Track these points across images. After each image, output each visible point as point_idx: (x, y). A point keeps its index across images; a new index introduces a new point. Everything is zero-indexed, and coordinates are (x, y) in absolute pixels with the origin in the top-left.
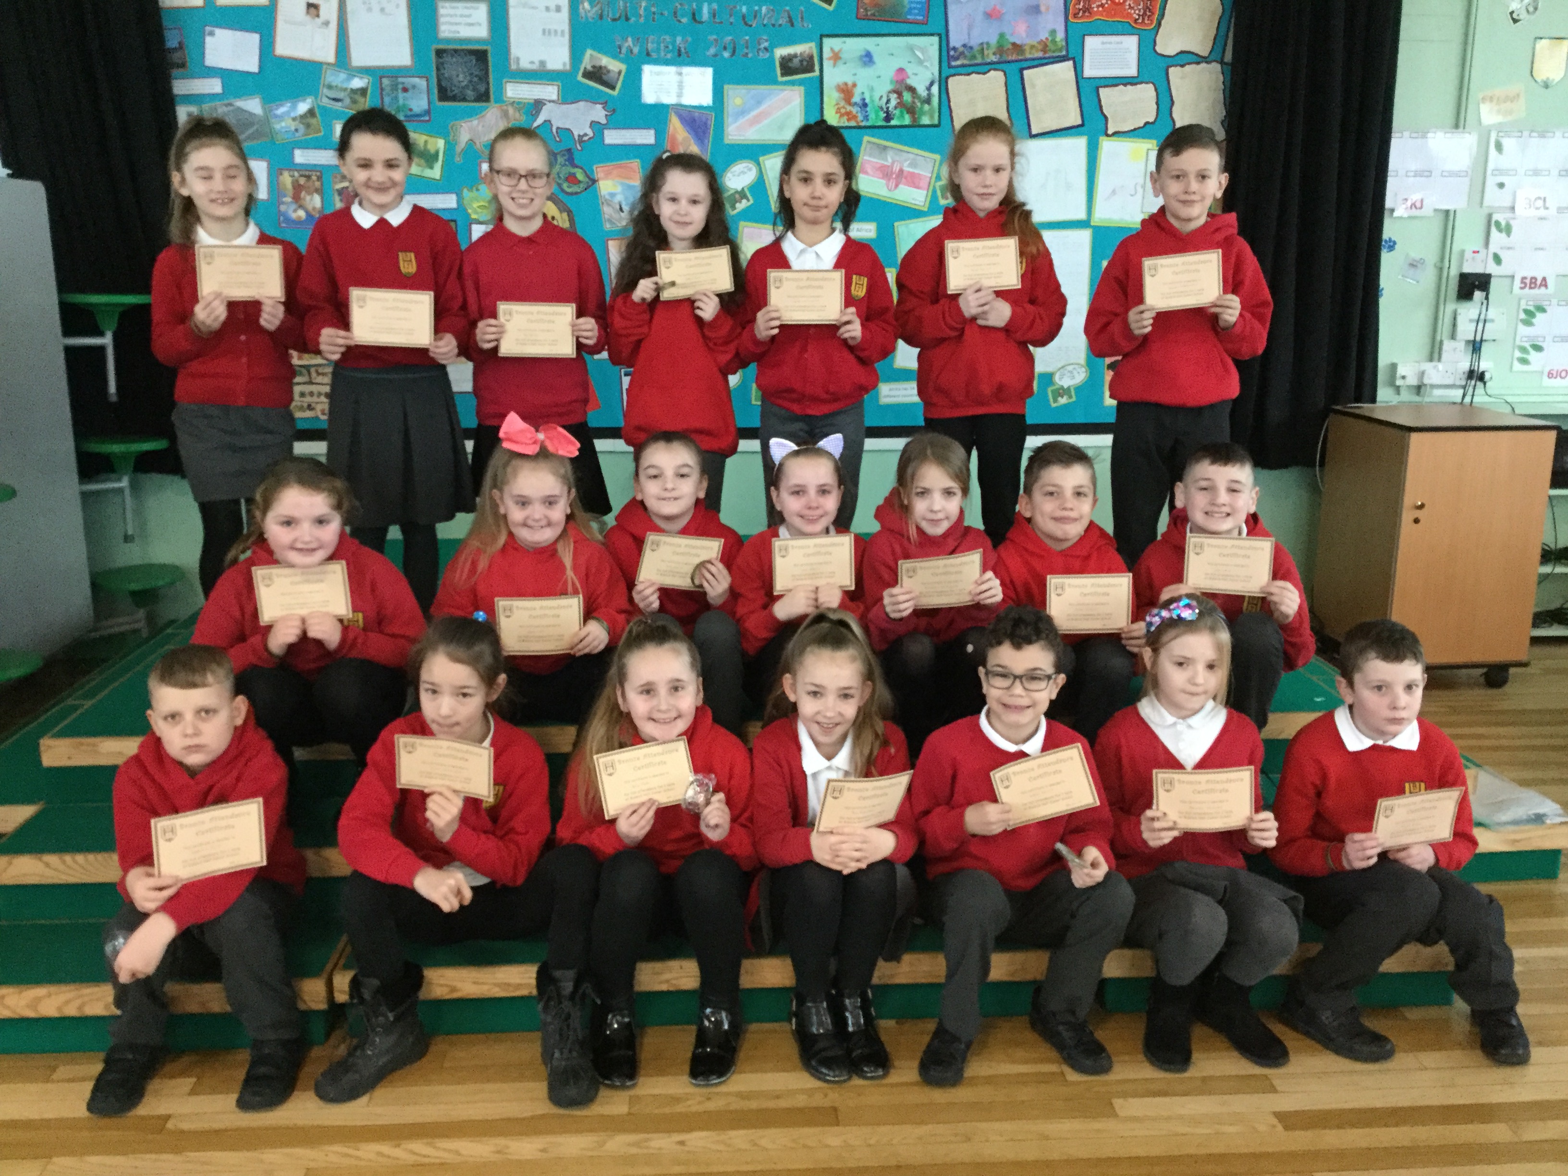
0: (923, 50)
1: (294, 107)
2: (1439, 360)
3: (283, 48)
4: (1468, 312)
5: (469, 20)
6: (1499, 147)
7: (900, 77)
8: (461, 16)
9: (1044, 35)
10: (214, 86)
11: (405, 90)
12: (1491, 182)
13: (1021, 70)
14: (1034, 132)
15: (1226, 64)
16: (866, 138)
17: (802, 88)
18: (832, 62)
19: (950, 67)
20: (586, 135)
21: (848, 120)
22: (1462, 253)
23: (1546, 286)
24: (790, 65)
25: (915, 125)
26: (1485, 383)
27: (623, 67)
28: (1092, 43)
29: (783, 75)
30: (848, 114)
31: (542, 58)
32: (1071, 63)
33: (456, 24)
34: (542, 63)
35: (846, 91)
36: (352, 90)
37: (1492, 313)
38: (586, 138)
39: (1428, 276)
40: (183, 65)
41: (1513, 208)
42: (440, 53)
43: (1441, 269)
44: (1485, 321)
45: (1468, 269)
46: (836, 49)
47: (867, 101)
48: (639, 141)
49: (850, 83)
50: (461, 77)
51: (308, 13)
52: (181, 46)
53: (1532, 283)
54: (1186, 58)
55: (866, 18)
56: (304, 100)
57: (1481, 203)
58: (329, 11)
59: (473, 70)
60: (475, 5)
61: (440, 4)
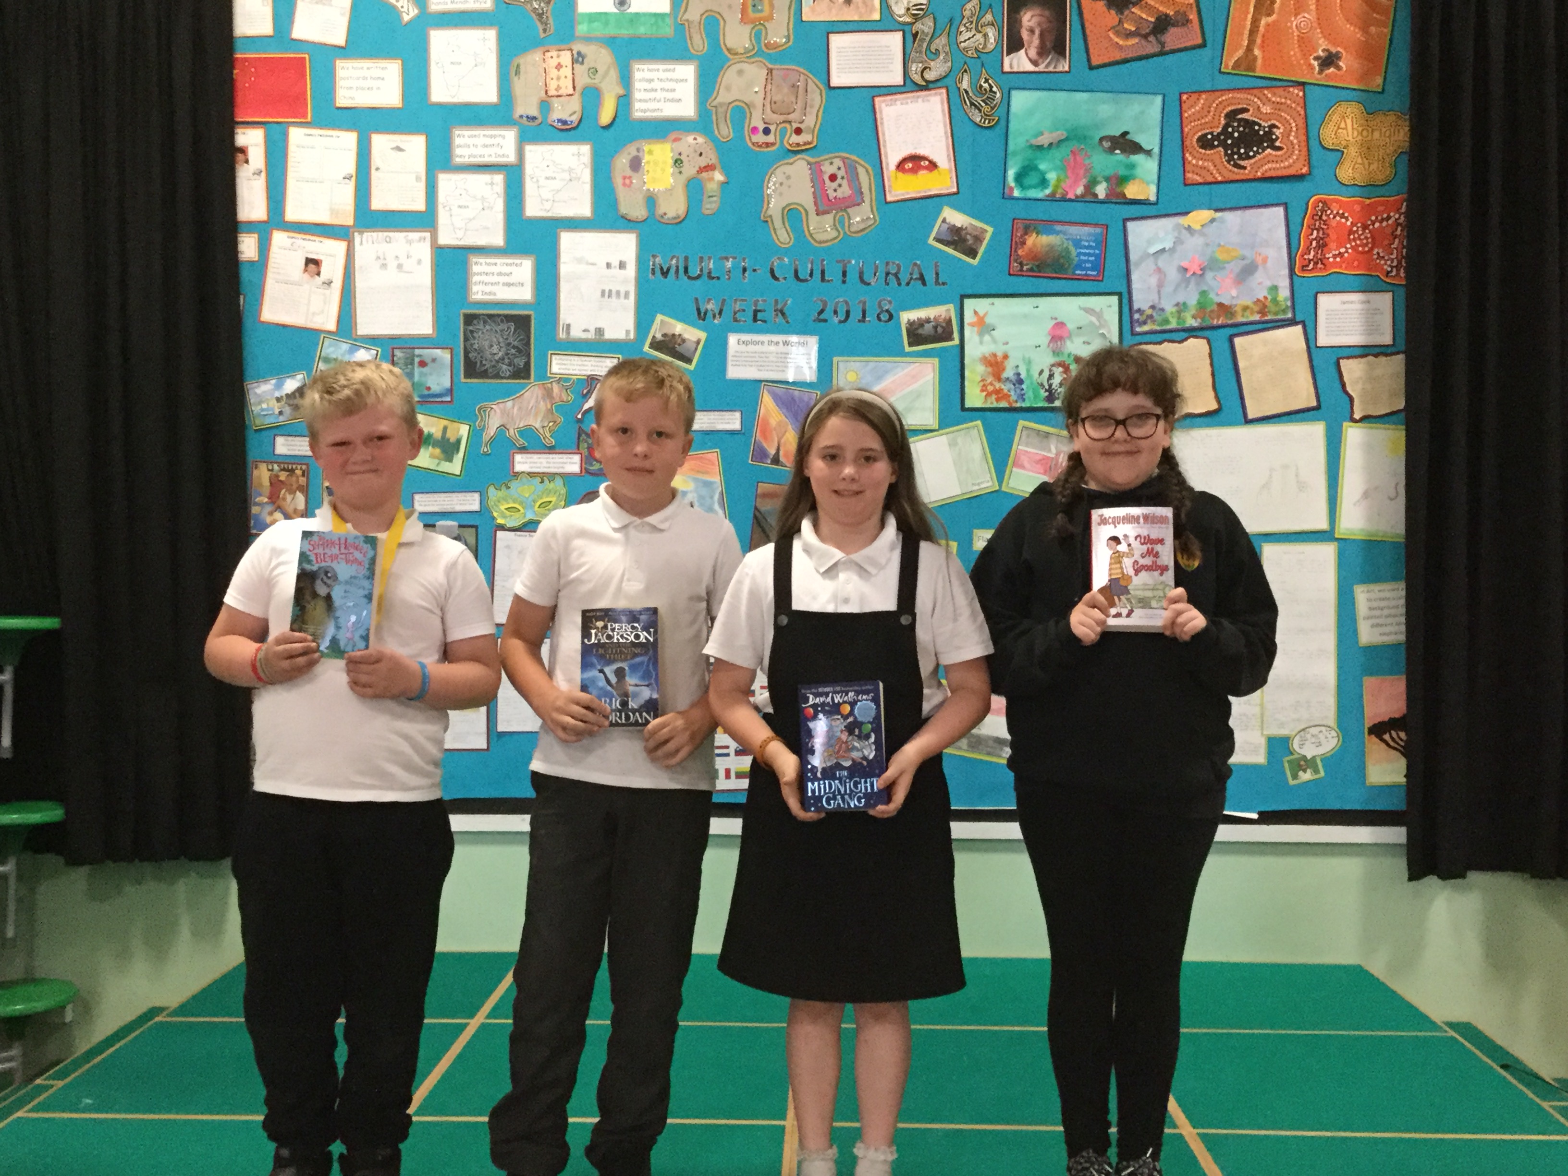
0: (1097, 313)
1: (279, 386)
3: (271, 312)
5: (507, 279)
8: (500, 274)
9: (1261, 293)
11: (423, 364)
13: (1231, 338)
14: (1250, 416)
16: (1022, 423)
17: (936, 361)
18: (976, 329)
19: (1133, 333)
21: (997, 400)
24: (920, 331)
27: (703, 335)
28: (1327, 302)
29: (911, 344)
30: (997, 392)
31: (600, 325)
32: (1299, 329)
33: (492, 284)
34: (600, 331)
35: (995, 364)
42: (469, 319)
46: (982, 313)
47: (1023, 376)
48: (721, 427)
49: (1000, 354)
50: (495, 349)
55: (1021, 273)
56: (293, 377)
58: (333, 269)
59: (511, 340)
60: (518, 261)
61: (474, 259)
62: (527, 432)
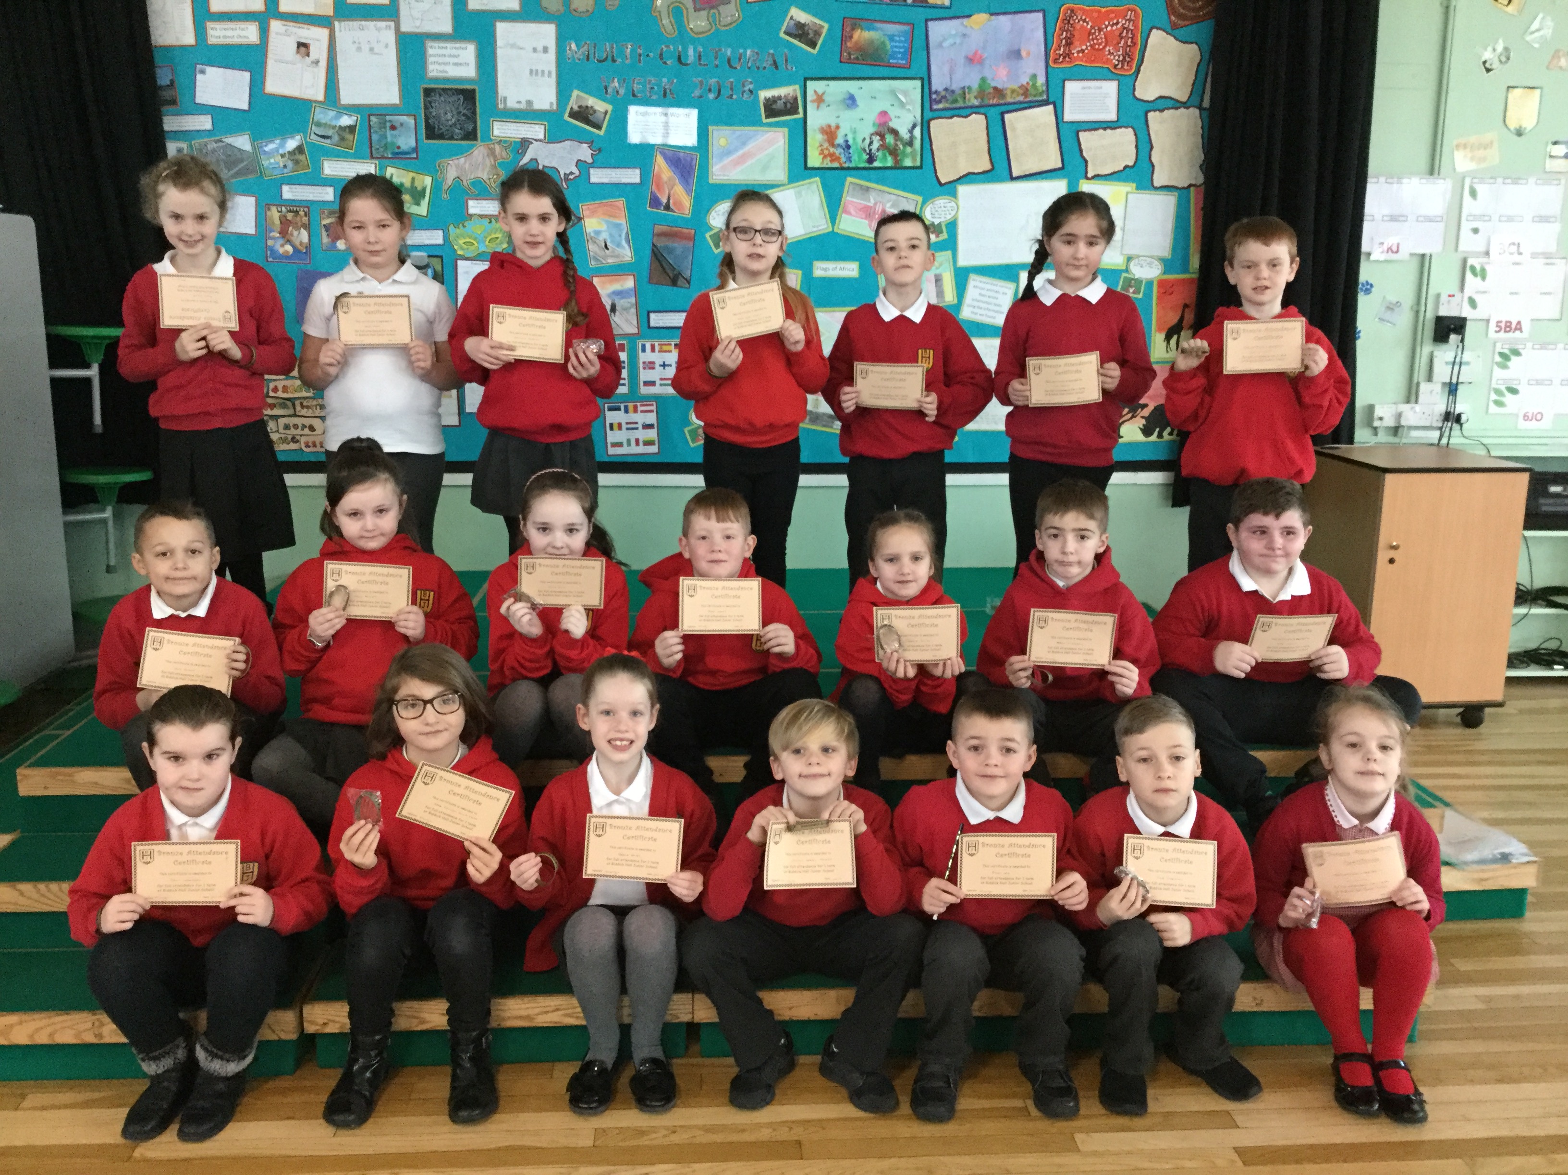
0: (905, 93)
1: (282, 145)
2: (1416, 402)
3: (273, 86)
4: (1445, 354)
5: (456, 60)
6: (1473, 193)
7: (883, 120)
8: (450, 56)
9: (1025, 80)
10: (204, 123)
11: (393, 128)
12: (1466, 227)
13: (1002, 114)
14: (1015, 174)
15: (1205, 109)
16: (850, 179)
17: (786, 130)
18: (816, 104)
19: (931, 110)
20: (572, 173)
21: (832, 161)
22: (1438, 296)
23: (1520, 330)
24: (774, 106)
25: (898, 166)
26: (1461, 425)
27: (610, 108)
28: (1071, 87)
29: (767, 117)
30: (832, 155)
31: (529, 98)
32: (1051, 107)
33: (445, 64)
34: (529, 103)
35: (830, 133)
36: (340, 127)
37: (1467, 356)
38: (571, 177)
39: (1404, 319)
40: (173, 102)
41: (1487, 253)
42: (428, 92)
43: (1417, 312)
44: (1461, 364)
45: (1443, 312)
46: (820, 92)
47: (851, 142)
48: (625, 180)
49: (833, 125)
50: (449, 116)
51: (298, 52)
52: (172, 82)
53: (1508, 327)
54: (1164, 103)
55: (849, 61)
56: (292, 137)
57: (1457, 247)
58: (319, 50)
59: (461, 109)
60: (463, 45)
61: (429, 44)
62: (477, 182)
